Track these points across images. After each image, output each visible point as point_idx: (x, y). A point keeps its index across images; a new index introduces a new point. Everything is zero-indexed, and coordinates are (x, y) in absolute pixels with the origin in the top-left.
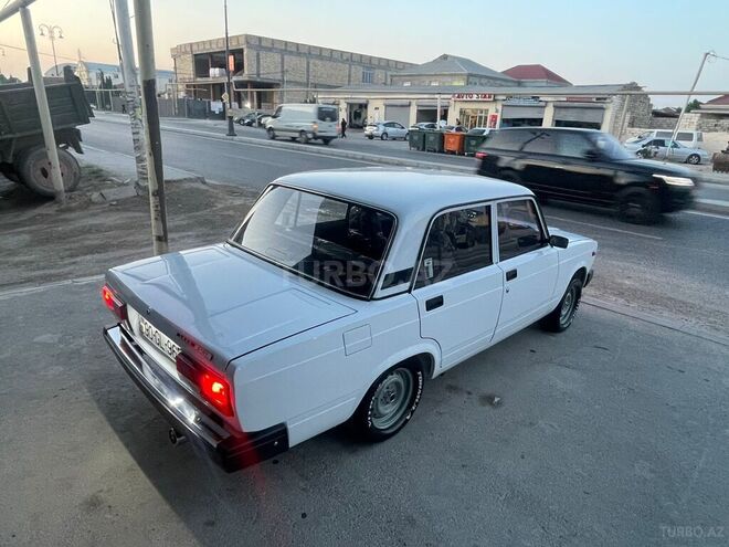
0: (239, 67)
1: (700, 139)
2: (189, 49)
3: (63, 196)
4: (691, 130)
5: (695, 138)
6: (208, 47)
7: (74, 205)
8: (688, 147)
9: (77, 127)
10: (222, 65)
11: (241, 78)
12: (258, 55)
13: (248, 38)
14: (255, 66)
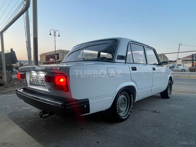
0: (58, 58)
1: (183, 66)
2: (44, 54)
3: (6, 84)
4: (181, 63)
5: (182, 65)
6: (50, 53)
7: (9, 86)
8: (181, 68)
9: (13, 65)
10: (54, 57)
11: (58, 61)
12: (63, 54)
13: (60, 50)
14: (62, 57)
